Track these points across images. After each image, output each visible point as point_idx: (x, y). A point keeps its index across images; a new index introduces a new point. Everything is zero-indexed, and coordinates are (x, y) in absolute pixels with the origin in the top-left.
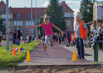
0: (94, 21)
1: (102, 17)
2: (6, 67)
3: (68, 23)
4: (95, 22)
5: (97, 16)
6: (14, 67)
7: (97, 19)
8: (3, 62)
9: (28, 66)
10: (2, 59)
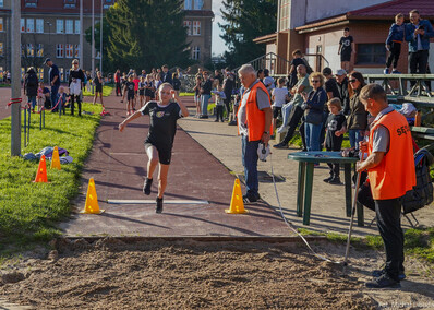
0: (280, 34)
1: (306, 24)
2: (27, 243)
3: (194, 30)
4: (283, 36)
5: (289, 19)
6: (52, 243)
7: (289, 27)
8: (18, 225)
9: (98, 239)
10: (11, 212)
